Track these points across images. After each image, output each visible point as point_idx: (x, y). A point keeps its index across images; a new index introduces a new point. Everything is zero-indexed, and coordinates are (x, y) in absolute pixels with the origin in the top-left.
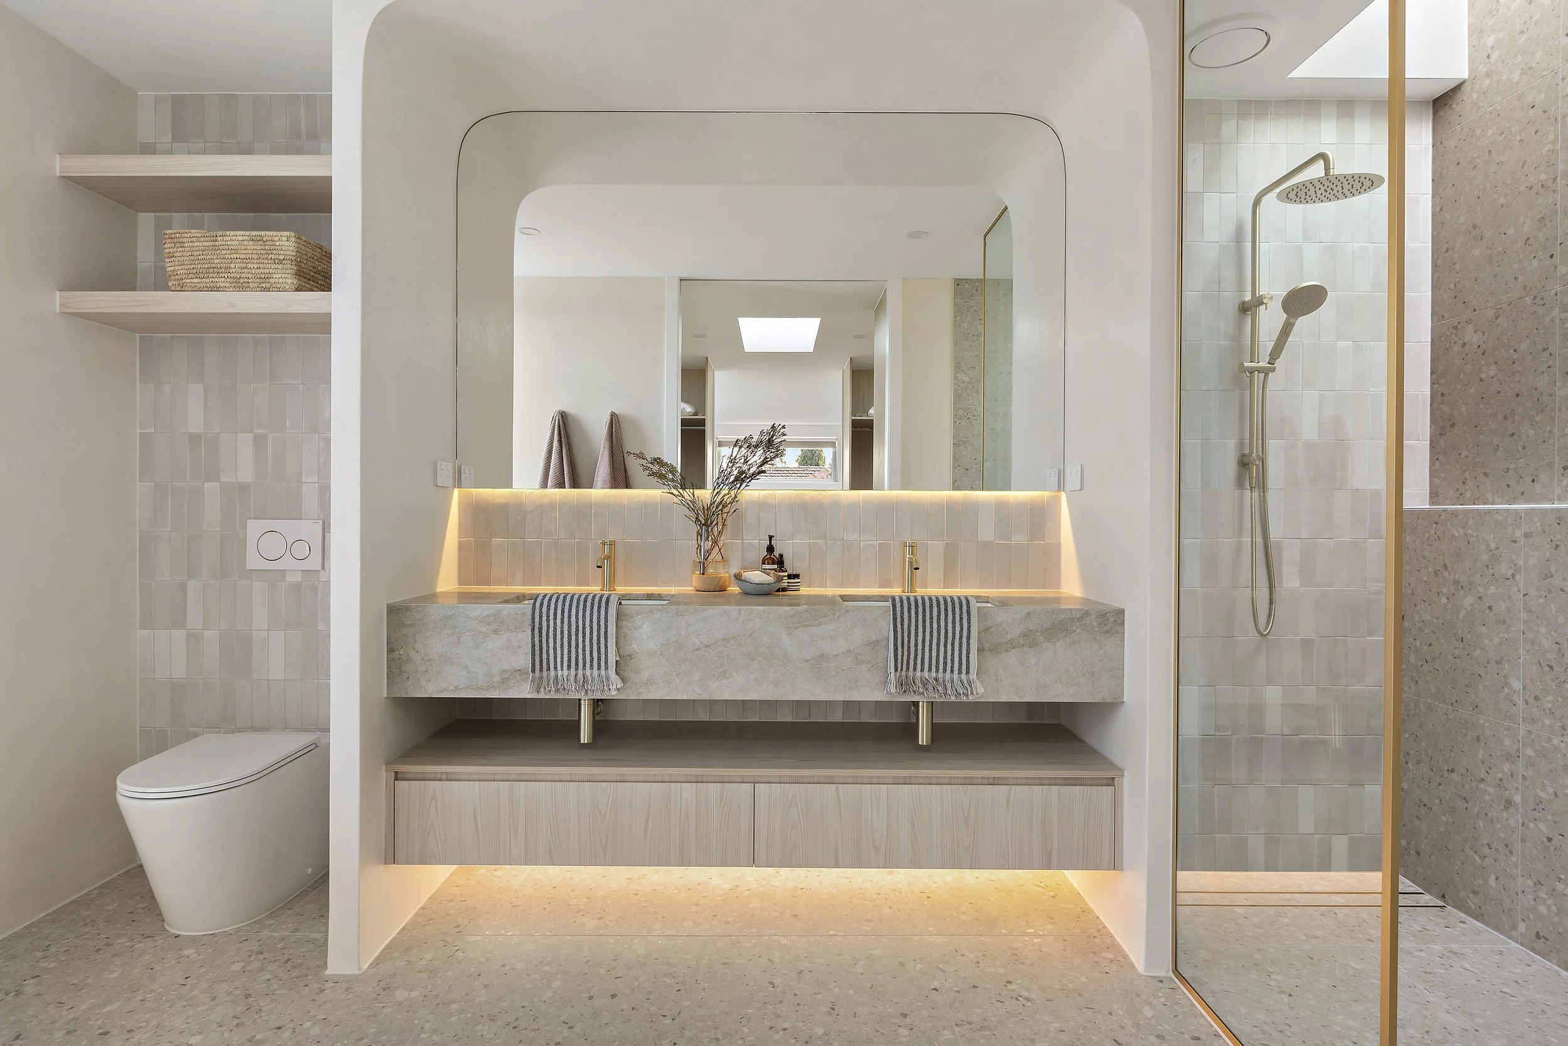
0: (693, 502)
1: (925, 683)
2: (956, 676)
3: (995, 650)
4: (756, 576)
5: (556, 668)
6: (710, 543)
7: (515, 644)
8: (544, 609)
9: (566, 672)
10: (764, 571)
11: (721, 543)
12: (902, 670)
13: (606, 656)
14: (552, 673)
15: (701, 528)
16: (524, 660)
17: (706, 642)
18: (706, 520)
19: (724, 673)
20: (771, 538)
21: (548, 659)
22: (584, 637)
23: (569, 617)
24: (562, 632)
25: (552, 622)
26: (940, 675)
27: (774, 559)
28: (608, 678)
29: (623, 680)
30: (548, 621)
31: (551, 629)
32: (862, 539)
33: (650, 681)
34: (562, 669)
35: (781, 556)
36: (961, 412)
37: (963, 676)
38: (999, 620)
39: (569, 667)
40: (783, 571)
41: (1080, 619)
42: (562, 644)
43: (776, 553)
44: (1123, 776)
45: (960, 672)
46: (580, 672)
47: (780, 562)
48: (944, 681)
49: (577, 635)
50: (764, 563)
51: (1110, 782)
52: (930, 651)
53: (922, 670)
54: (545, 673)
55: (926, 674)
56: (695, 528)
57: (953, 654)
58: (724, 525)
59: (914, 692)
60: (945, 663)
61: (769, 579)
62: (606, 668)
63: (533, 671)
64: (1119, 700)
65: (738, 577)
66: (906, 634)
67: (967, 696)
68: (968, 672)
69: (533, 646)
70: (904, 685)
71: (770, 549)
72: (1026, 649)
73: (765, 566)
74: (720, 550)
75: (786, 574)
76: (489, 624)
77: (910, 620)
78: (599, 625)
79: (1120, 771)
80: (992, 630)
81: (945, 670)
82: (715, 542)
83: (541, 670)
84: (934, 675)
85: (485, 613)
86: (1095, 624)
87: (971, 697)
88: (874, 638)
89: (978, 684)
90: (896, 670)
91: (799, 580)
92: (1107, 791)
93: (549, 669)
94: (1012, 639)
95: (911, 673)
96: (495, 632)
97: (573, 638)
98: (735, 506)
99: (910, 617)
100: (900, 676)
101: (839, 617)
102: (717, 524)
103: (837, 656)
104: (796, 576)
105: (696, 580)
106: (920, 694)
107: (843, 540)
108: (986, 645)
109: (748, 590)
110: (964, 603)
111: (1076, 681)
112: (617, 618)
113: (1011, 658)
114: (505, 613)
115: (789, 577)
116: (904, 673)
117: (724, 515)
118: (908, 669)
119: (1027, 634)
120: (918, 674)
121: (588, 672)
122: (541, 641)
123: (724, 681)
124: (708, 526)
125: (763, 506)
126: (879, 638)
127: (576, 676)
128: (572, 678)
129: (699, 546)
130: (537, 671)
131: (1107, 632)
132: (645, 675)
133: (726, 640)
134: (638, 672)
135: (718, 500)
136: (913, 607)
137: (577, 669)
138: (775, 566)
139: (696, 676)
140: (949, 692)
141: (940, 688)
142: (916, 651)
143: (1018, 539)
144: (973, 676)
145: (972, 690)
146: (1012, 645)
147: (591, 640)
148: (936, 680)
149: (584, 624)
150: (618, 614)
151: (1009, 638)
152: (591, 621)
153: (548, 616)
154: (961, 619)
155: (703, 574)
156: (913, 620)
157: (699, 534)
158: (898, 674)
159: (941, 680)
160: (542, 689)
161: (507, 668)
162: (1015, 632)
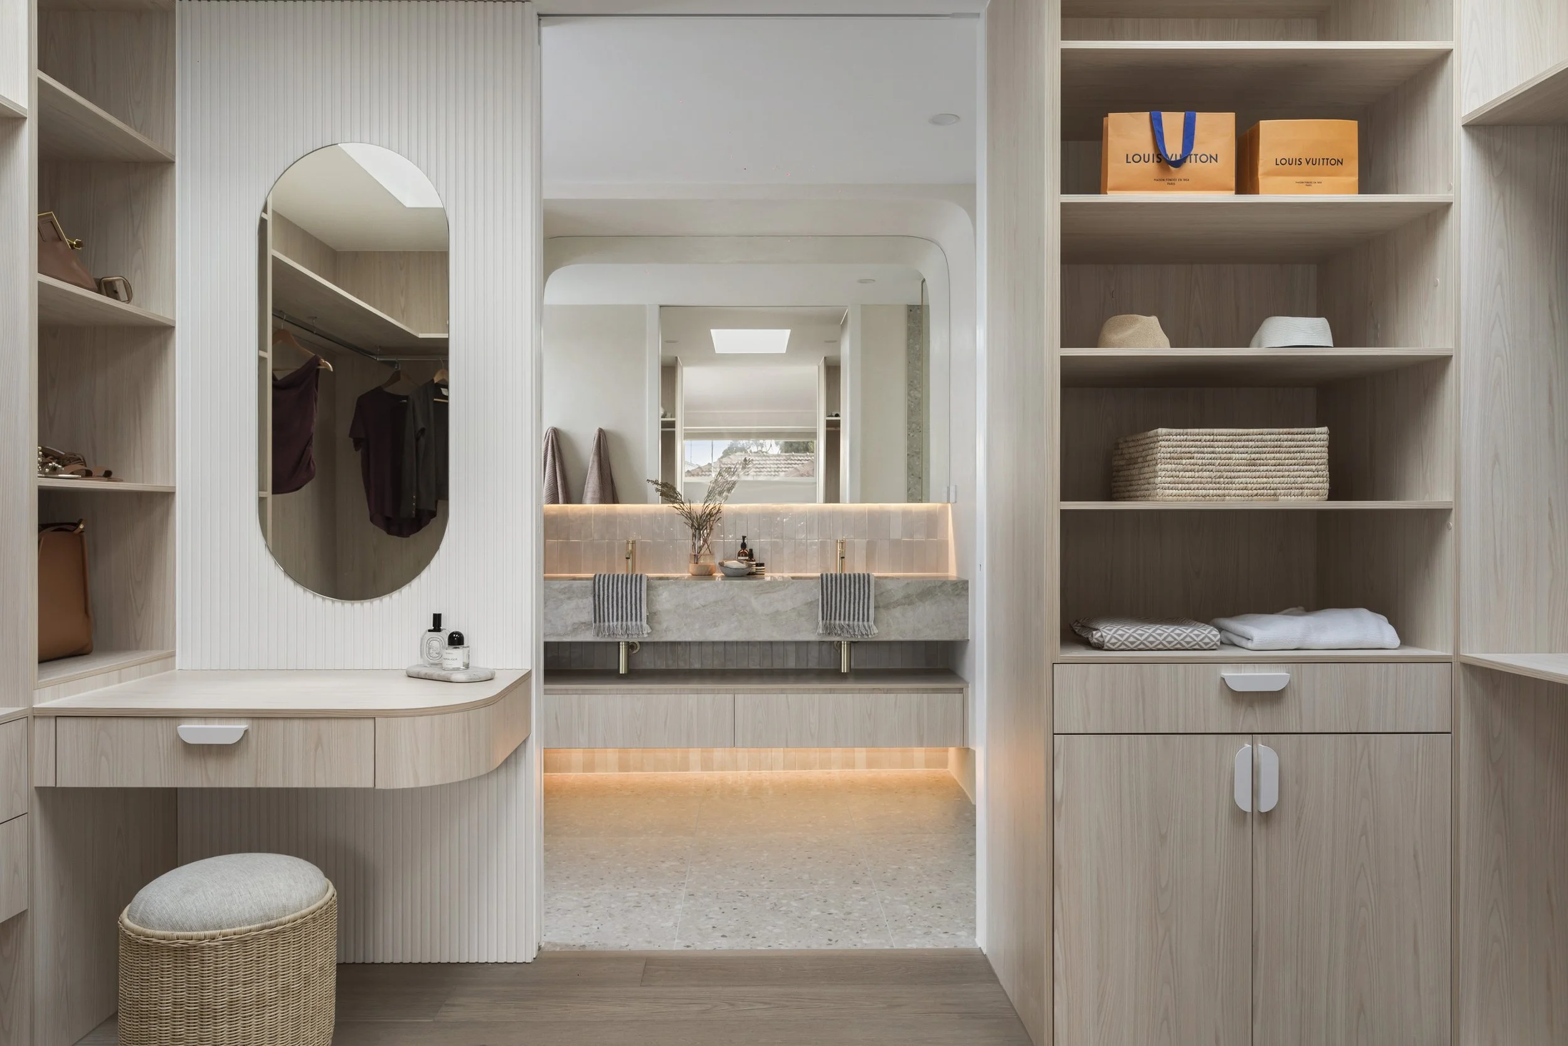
0: (690, 513)
1: (842, 628)
2: (861, 623)
3: (887, 607)
4: (734, 564)
5: (609, 621)
6: (702, 542)
7: (582, 606)
8: (601, 583)
9: (615, 623)
10: (740, 561)
11: (709, 542)
12: (827, 619)
13: (641, 612)
14: (606, 624)
15: (696, 531)
16: (587, 616)
17: (703, 603)
18: (699, 525)
19: (715, 624)
20: (744, 538)
21: (604, 615)
22: (627, 600)
23: (617, 588)
24: (613, 598)
25: (606, 591)
26: (851, 623)
27: (746, 552)
28: (642, 626)
29: (651, 628)
30: (604, 590)
31: (606, 596)
32: (808, 538)
33: (667, 630)
34: (613, 621)
35: (751, 550)
36: (914, 426)
37: (866, 623)
38: (889, 587)
39: (617, 620)
40: (753, 561)
41: (940, 587)
42: (613, 605)
43: (748, 549)
44: (968, 687)
45: (863, 621)
46: (624, 623)
47: (751, 555)
48: (853, 627)
49: (622, 599)
50: (739, 556)
51: (961, 691)
52: (845, 607)
53: (840, 619)
54: (602, 624)
55: (842, 622)
56: (690, 532)
57: (859, 609)
58: (711, 529)
59: (835, 634)
60: (854, 615)
61: (744, 566)
62: (641, 620)
63: (595, 622)
64: (966, 638)
65: (721, 565)
66: (829, 597)
67: (868, 635)
68: (868, 620)
69: (595, 606)
70: (829, 630)
71: (744, 546)
72: (906, 606)
73: (739, 558)
74: (708, 546)
75: (755, 563)
76: (565, 593)
77: (832, 588)
78: (636, 592)
79: (967, 683)
80: (884, 594)
81: (854, 619)
82: (705, 541)
83: (600, 621)
84: (847, 622)
85: (562, 587)
86: (950, 590)
87: (870, 636)
88: (810, 600)
89: (874, 627)
90: (823, 619)
91: (763, 568)
92: (958, 696)
93: (604, 621)
94: (898, 600)
95: (833, 622)
96: (569, 598)
97: (620, 601)
98: (718, 516)
99: (832, 586)
100: (826, 623)
101: (788, 586)
102: (706, 528)
103: (787, 611)
104: (762, 565)
105: (692, 567)
106: (840, 635)
107: (795, 539)
108: (881, 604)
109: (729, 572)
110: (866, 577)
111: (938, 626)
112: (647, 590)
113: (897, 612)
114: (575, 586)
115: (757, 565)
116: (828, 622)
117: (711, 522)
118: (831, 619)
119: (907, 597)
120: (837, 622)
121: (629, 623)
122: (599, 603)
123: (715, 629)
124: (700, 530)
125: (738, 515)
126: (813, 600)
127: (622, 625)
128: (619, 627)
129: (694, 544)
130: (597, 622)
131: (957, 595)
132: (665, 625)
133: (716, 602)
134: (660, 623)
135: (708, 512)
136: (834, 579)
137: (622, 621)
138: (747, 558)
139: (697, 626)
140: (856, 633)
141: (851, 631)
142: (836, 607)
143: (919, 538)
144: (871, 623)
145: (870, 632)
146: (897, 604)
147: (631, 602)
148: (849, 625)
149: (626, 592)
150: (647, 586)
151: (896, 599)
152: (631, 590)
153: (604, 587)
154: (864, 587)
155: (697, 563)
156: (834, 588)
157: (694, 536)
158: (824, 622)
159: (851, 626)
160: (600, 634)
161: (576, 622)
162: (899, 595)
